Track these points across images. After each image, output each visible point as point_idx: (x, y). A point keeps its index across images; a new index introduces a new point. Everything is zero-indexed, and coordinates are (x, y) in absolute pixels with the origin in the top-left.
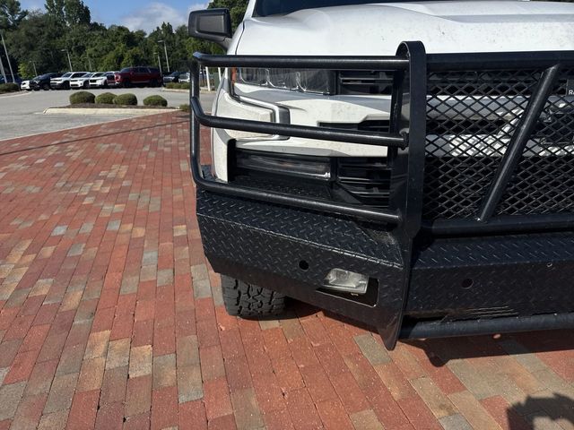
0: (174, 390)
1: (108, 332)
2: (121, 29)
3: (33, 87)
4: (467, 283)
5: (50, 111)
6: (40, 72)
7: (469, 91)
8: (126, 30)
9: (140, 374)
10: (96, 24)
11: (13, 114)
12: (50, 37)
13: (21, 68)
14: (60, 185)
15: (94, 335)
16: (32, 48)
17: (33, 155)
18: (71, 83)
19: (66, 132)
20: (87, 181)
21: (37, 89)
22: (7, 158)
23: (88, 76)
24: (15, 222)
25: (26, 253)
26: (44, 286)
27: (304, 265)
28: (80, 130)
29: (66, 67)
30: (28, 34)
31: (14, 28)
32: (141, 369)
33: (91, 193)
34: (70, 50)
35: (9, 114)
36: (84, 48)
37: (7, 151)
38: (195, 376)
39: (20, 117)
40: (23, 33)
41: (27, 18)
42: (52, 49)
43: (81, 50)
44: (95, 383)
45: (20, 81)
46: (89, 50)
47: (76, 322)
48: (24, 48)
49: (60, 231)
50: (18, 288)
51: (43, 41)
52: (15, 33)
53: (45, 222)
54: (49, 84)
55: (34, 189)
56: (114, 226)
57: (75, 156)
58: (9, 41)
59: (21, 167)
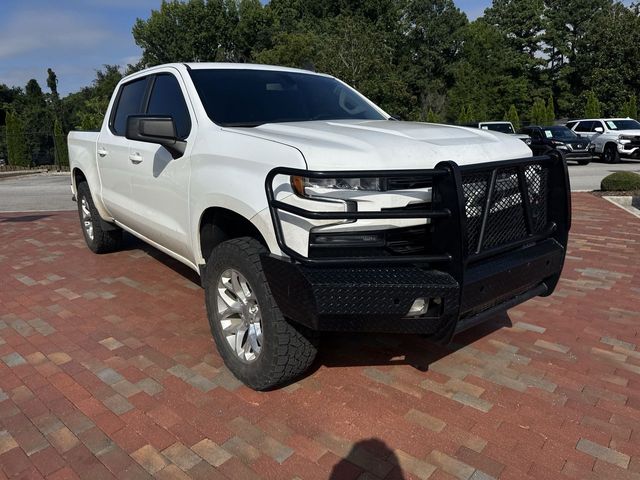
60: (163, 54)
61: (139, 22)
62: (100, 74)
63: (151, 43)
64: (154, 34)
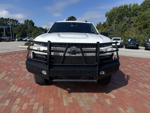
0: (23, 94)
1: (15, 85)
2: (41, 28)
3: (18, 40)
4: (57, 72)
5: (20, 46)
6: (21, 37)
7: (62, 47)
8: (43, 28)
9: (18, 91)
10: (35, 26)
11: (11, 46)
12: (24, 29)
13: (16, 36)
14: (16, 61)
15: (13, 86)
16: (20, 31)
17: (12, 55)
18: (27, 40)
19: (21, 51)
20: (21, 61)
21: (19, 41)
22: (7, 56)
23: (31, 38)
24: (5, 68)
25: (5, 73)
26: (6, 78)
27: (38, 70)
28: (24, 51)
29: (27, 36)
30: (19, 28)
31: (16, 26)
32: (19, 91)
33: (21, 63)
34: (28, 32)
35: (10, 46)
36: (32, 32)
37: (7, 54)
38: (27, 92)
39: (13, 47)
40: (18, 28)
41: (19, 24)
42: (24, 32)
43: (31, 32)
44: (10, 92)
45: (15, 39)
46: (33, 32)
47: (10, 84)
48: (18, 31)
49: (13, 69)
50: (2, 78)
51: (22, 30)
52: (16, 28)
53: (11, 68)
54: (22, 40)
55: (10, 62)
56: (23, 69)
57: (21, 56)
58: (15, 29)
59: (9, 58)
60: (111, 19)
61: (107, 12)
62: (98, 24)
63: (109, 17)
64: (109, 15)
